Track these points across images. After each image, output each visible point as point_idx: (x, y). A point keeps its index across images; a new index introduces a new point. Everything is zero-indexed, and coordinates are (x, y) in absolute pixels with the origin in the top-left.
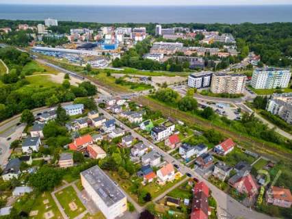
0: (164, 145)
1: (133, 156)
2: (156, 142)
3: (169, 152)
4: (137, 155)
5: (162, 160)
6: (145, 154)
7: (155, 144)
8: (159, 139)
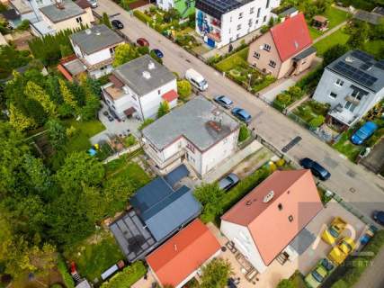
0: (243, 66)
1: (113, 116)
2: (211, 54)
3: (270, 94)
4: (129, 114)
5: (243, 139)
6: (162, 112)
7: (212, 63)
8: (225, 40)
